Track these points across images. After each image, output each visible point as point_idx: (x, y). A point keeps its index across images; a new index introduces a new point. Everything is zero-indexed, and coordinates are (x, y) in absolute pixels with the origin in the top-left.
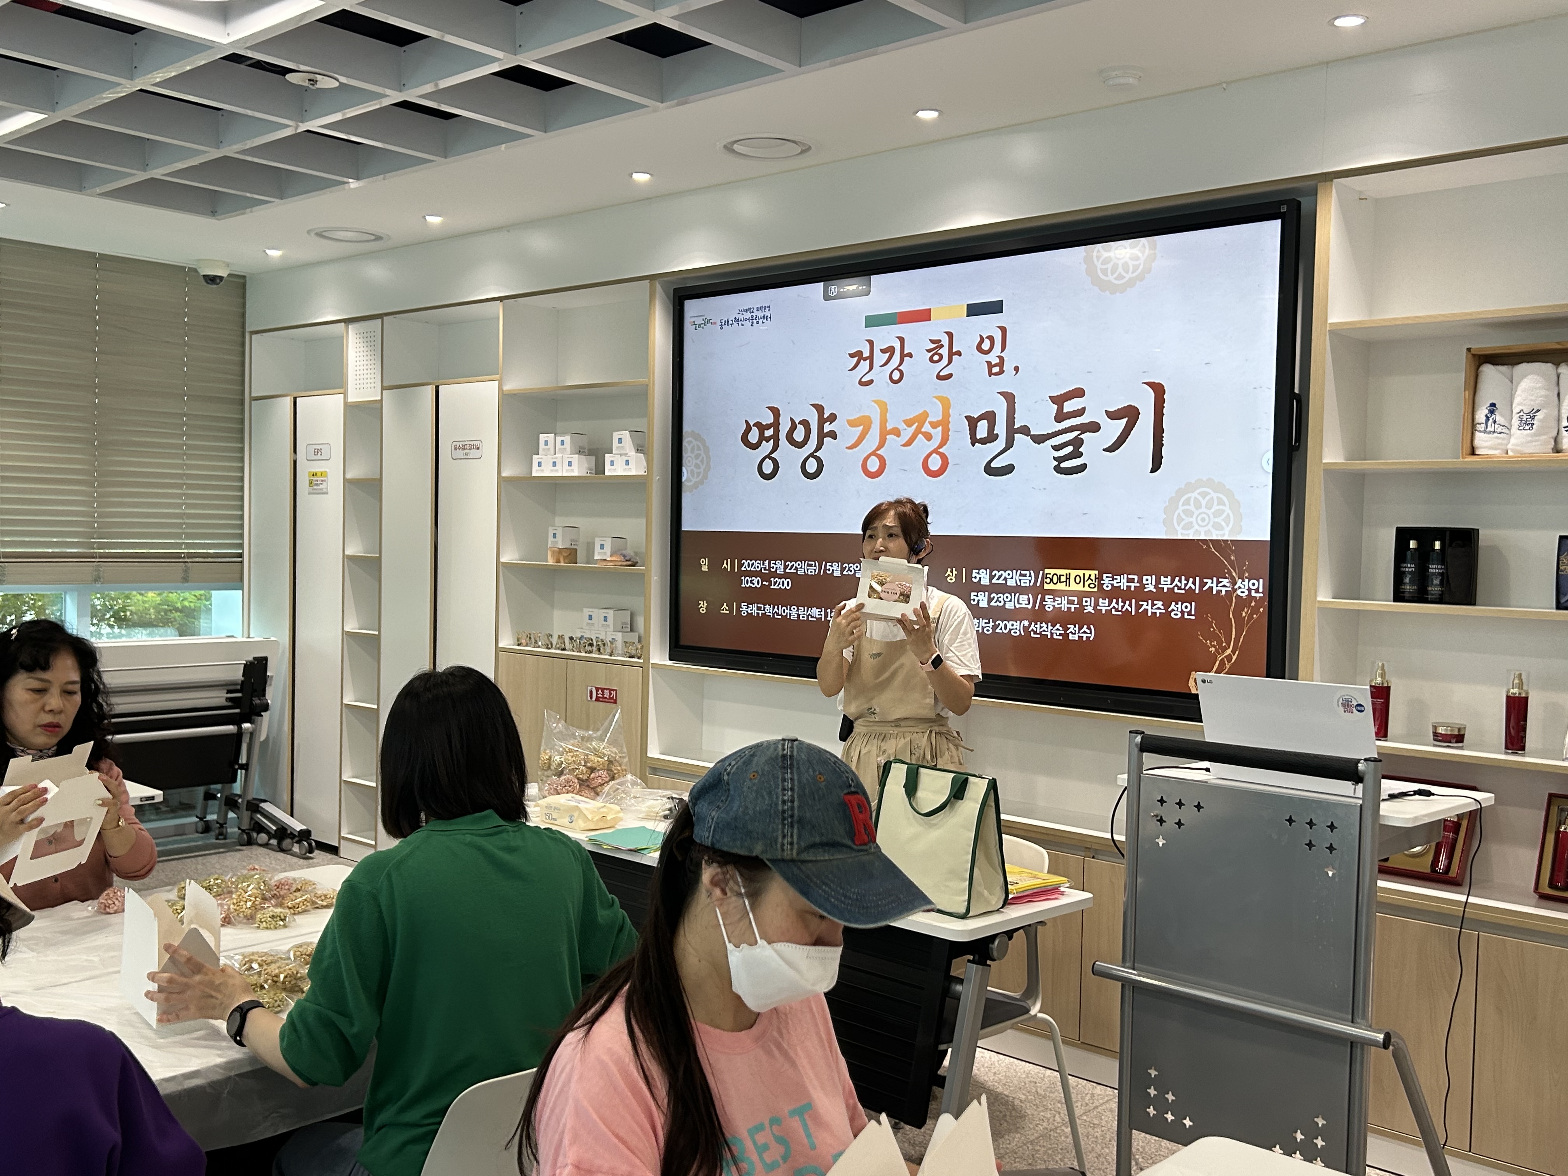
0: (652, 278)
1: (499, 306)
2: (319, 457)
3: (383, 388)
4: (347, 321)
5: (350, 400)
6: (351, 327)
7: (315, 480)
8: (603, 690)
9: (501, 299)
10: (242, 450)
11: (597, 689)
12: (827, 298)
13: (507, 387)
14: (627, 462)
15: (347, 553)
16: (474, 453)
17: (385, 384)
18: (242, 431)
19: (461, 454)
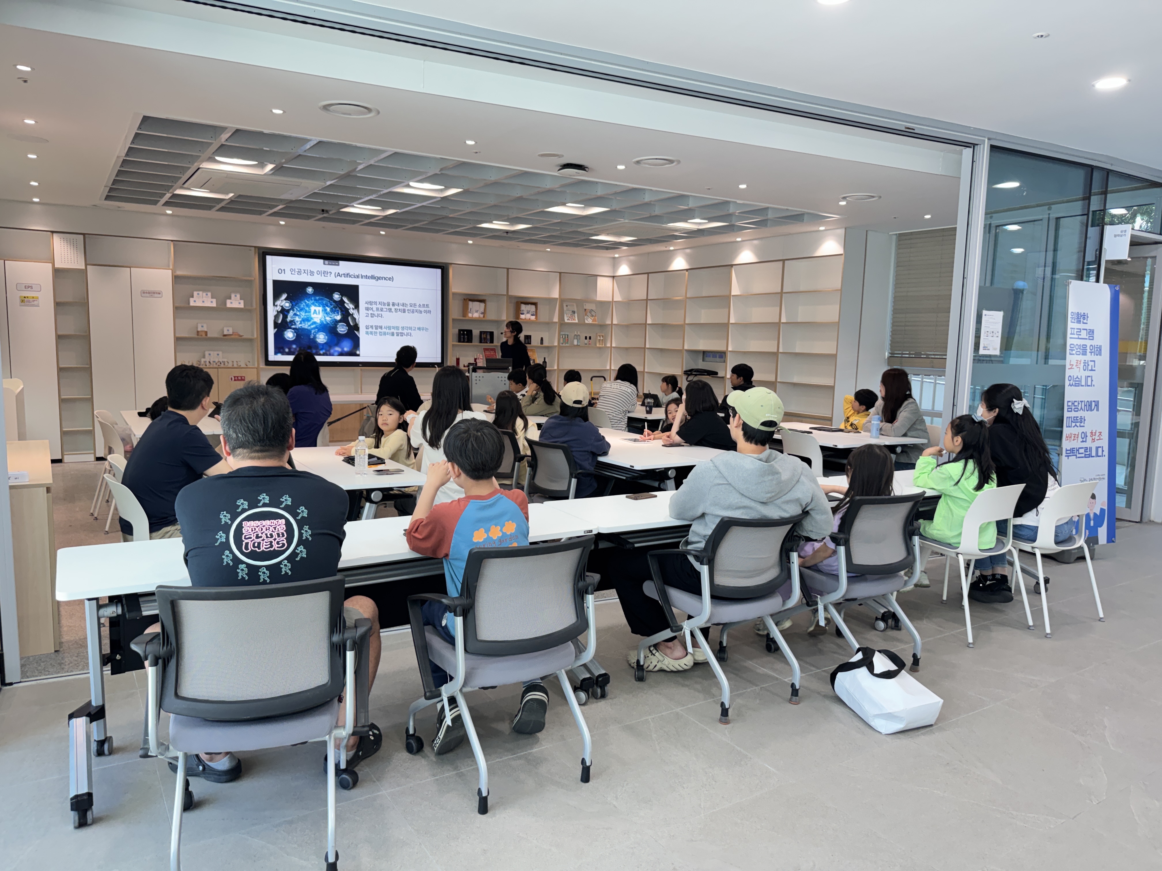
0: (255, 247)
1: (171, 243)
2: (29, 289)
3: (86, 265)
4: (53, 232)
5: (56, 266)
6: (55, 235)
7: (25, 300)
9: (172, 241)
11: (235, 377)
12: (324, 264)
13: (176, 273)
14: (238, 303)
15: (59, 333)
16: (156, 295)
17: (88, 263)
19: (148, 295)
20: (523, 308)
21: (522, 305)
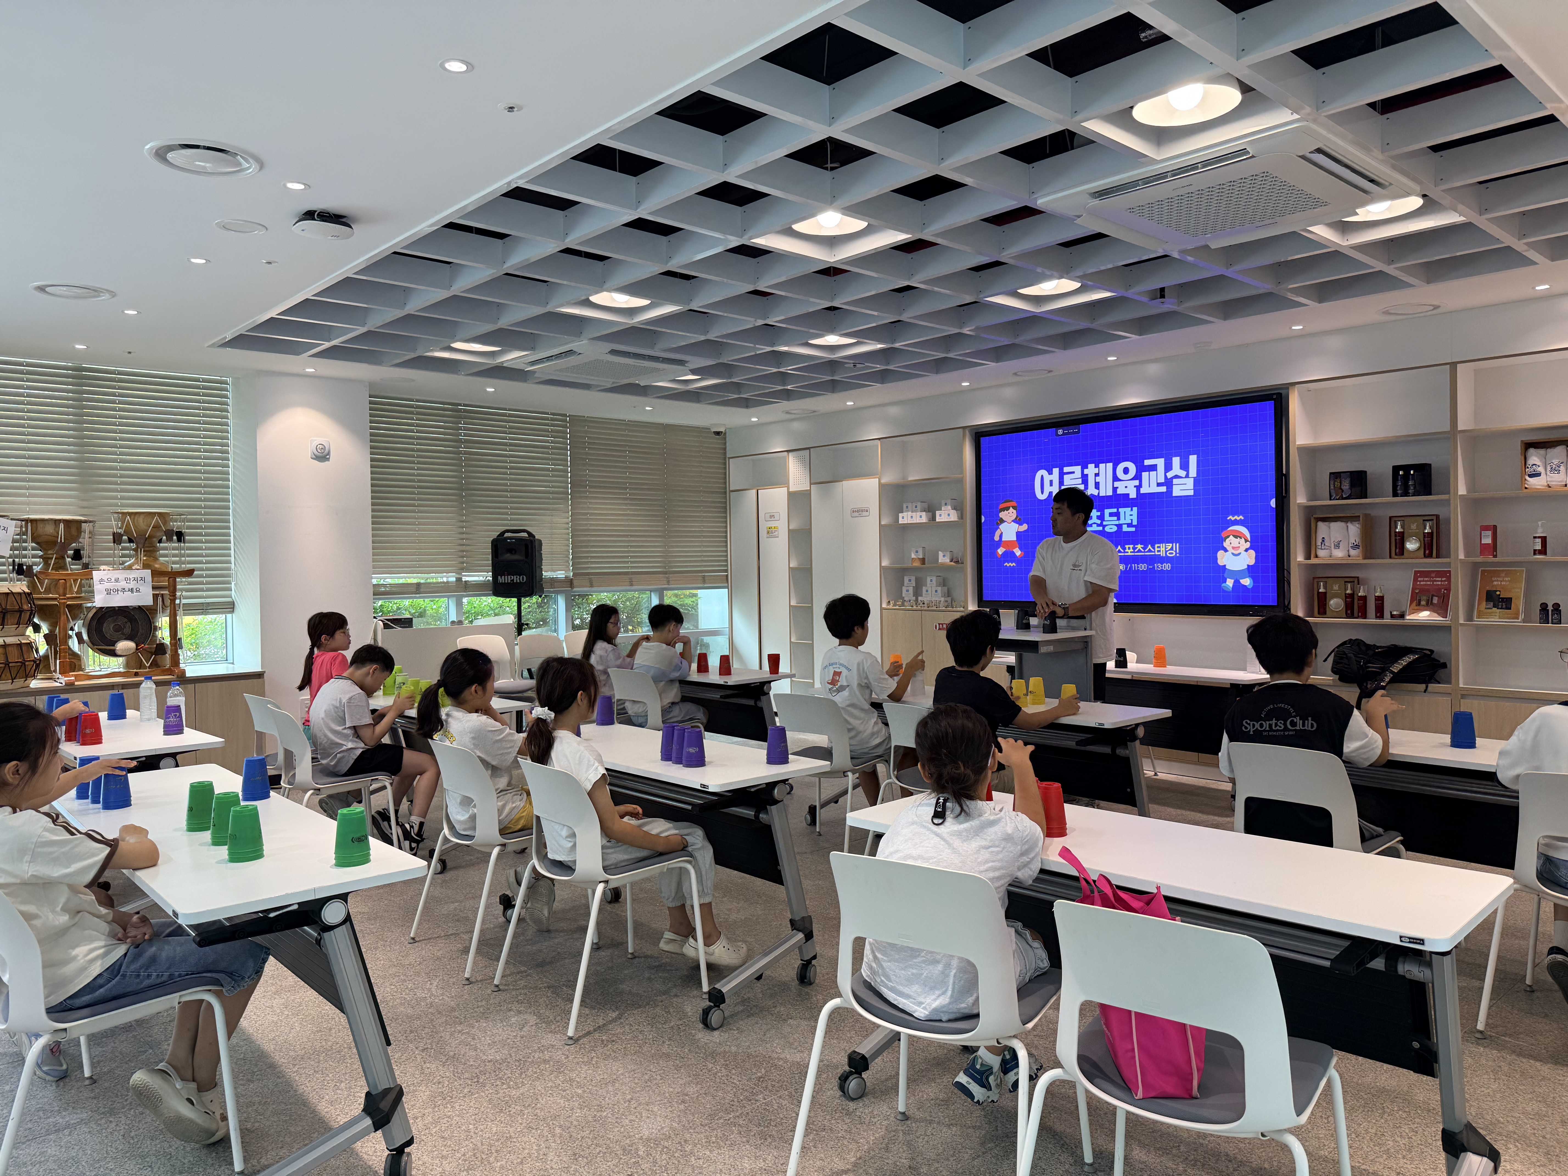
0: (965, 427)
1: (878, 442)
2: (773, 519)
3: (811, 484)
4: (787, 451)
5: (791, 490)
6: (790, 454)
7: (770, 532)
8: (942, 624)
9: (879, 438)
10: (726, 517)
11: (939, 624)
13: (883, 481)
14: (949, 515)
15: (791, 566)
16: (865, 514)
17: (812, 482)
18: (726, 508)
19: (856, 514)
20: (1535, 458)
21: (1532, 451)
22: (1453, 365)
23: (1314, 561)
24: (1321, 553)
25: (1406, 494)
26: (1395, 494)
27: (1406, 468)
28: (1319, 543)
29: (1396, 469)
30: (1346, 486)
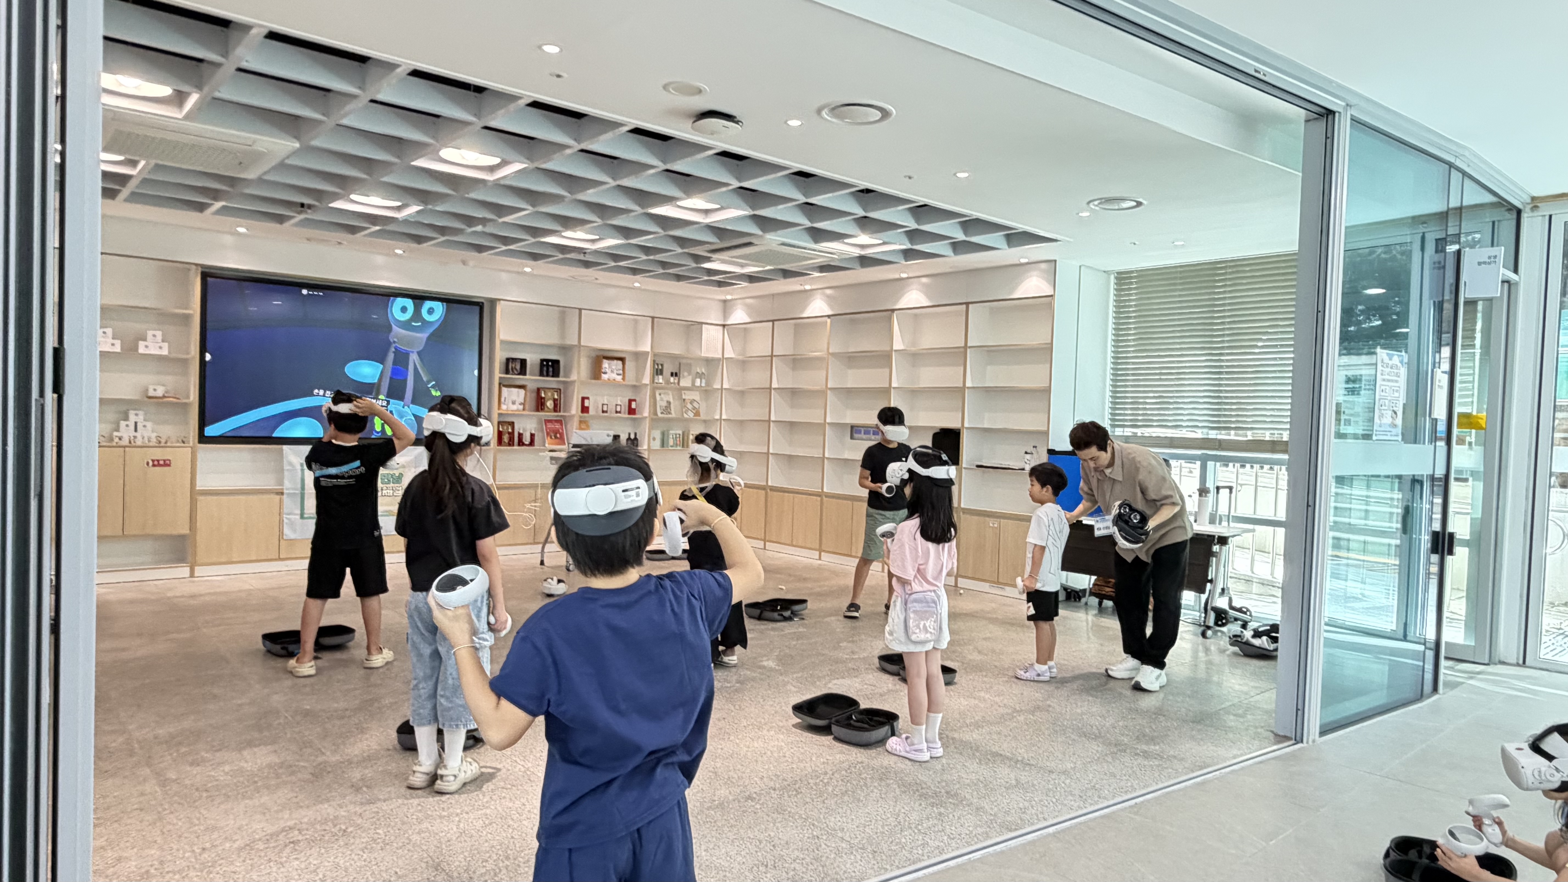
0: (196, 265)
8: (158, 461)
11: (153, 461)
20: (606, 364)
21: (605, 361)
22: (580, 310)
23: (500, 412)
24: (504, 407)
25: (548, 375)
26: (541, 374)
27: (548, 361)
28: (503, 400)
29: (542, 361)
30: (518, 367)
